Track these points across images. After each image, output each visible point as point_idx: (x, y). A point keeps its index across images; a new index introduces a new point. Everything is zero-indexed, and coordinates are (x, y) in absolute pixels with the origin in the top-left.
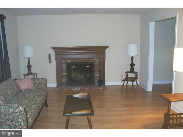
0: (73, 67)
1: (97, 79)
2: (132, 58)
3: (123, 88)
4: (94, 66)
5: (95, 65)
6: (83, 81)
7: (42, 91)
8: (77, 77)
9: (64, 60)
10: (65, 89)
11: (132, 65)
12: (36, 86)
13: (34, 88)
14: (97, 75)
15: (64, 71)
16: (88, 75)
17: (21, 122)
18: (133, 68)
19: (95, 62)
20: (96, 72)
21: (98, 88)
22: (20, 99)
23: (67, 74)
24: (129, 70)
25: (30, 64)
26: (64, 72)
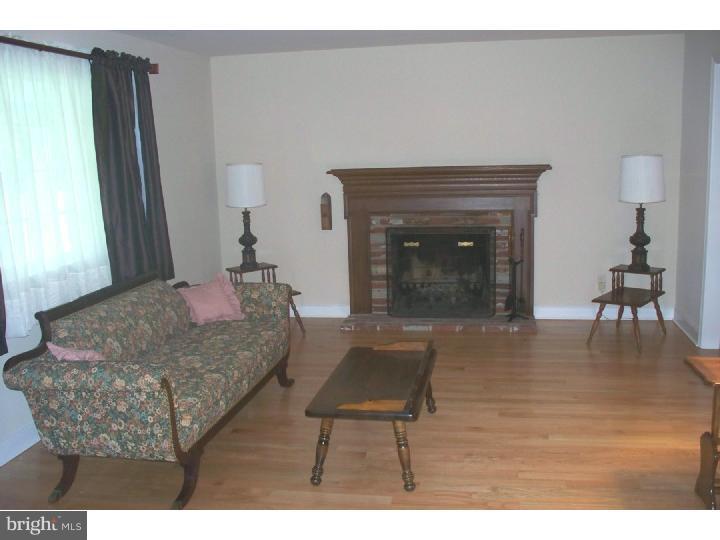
0: (412, 244)
1: (502, 295)
2: (641, 212)
3: (597, 333)
4: (492, 242)
5: (495, 239)
6: (453, 299)
7: (264, 329)
8: (429, 285)
9: (379, 218)
10: (378, 328)
11: (640, 240)
12: (248, 310)
13: (243, 316)
14: (503, 278)
15: (377, 258)
16: (473, 277)
17: (153, 424)
18: (645, 253)
19: (495, 225)
20: (498, 266)
21: (502, 328)
22: (176, 351)
23: (390, 271)
24: (628, 261)
25: (251, 231)
26: (377, 263)
